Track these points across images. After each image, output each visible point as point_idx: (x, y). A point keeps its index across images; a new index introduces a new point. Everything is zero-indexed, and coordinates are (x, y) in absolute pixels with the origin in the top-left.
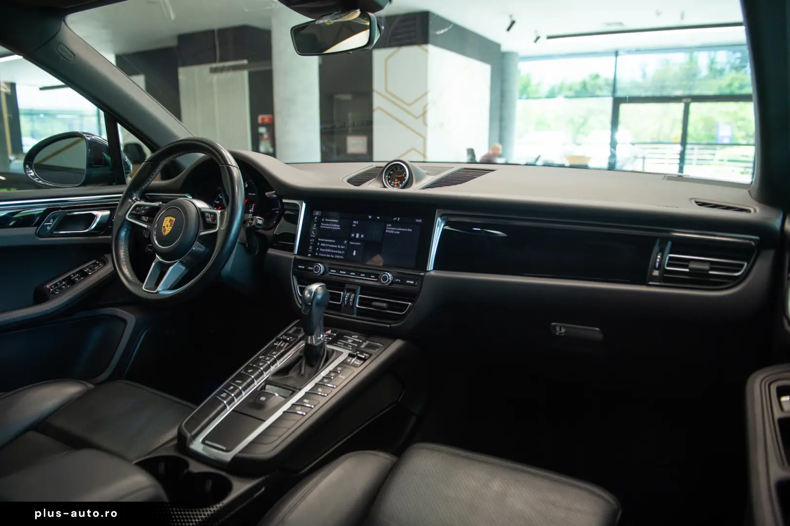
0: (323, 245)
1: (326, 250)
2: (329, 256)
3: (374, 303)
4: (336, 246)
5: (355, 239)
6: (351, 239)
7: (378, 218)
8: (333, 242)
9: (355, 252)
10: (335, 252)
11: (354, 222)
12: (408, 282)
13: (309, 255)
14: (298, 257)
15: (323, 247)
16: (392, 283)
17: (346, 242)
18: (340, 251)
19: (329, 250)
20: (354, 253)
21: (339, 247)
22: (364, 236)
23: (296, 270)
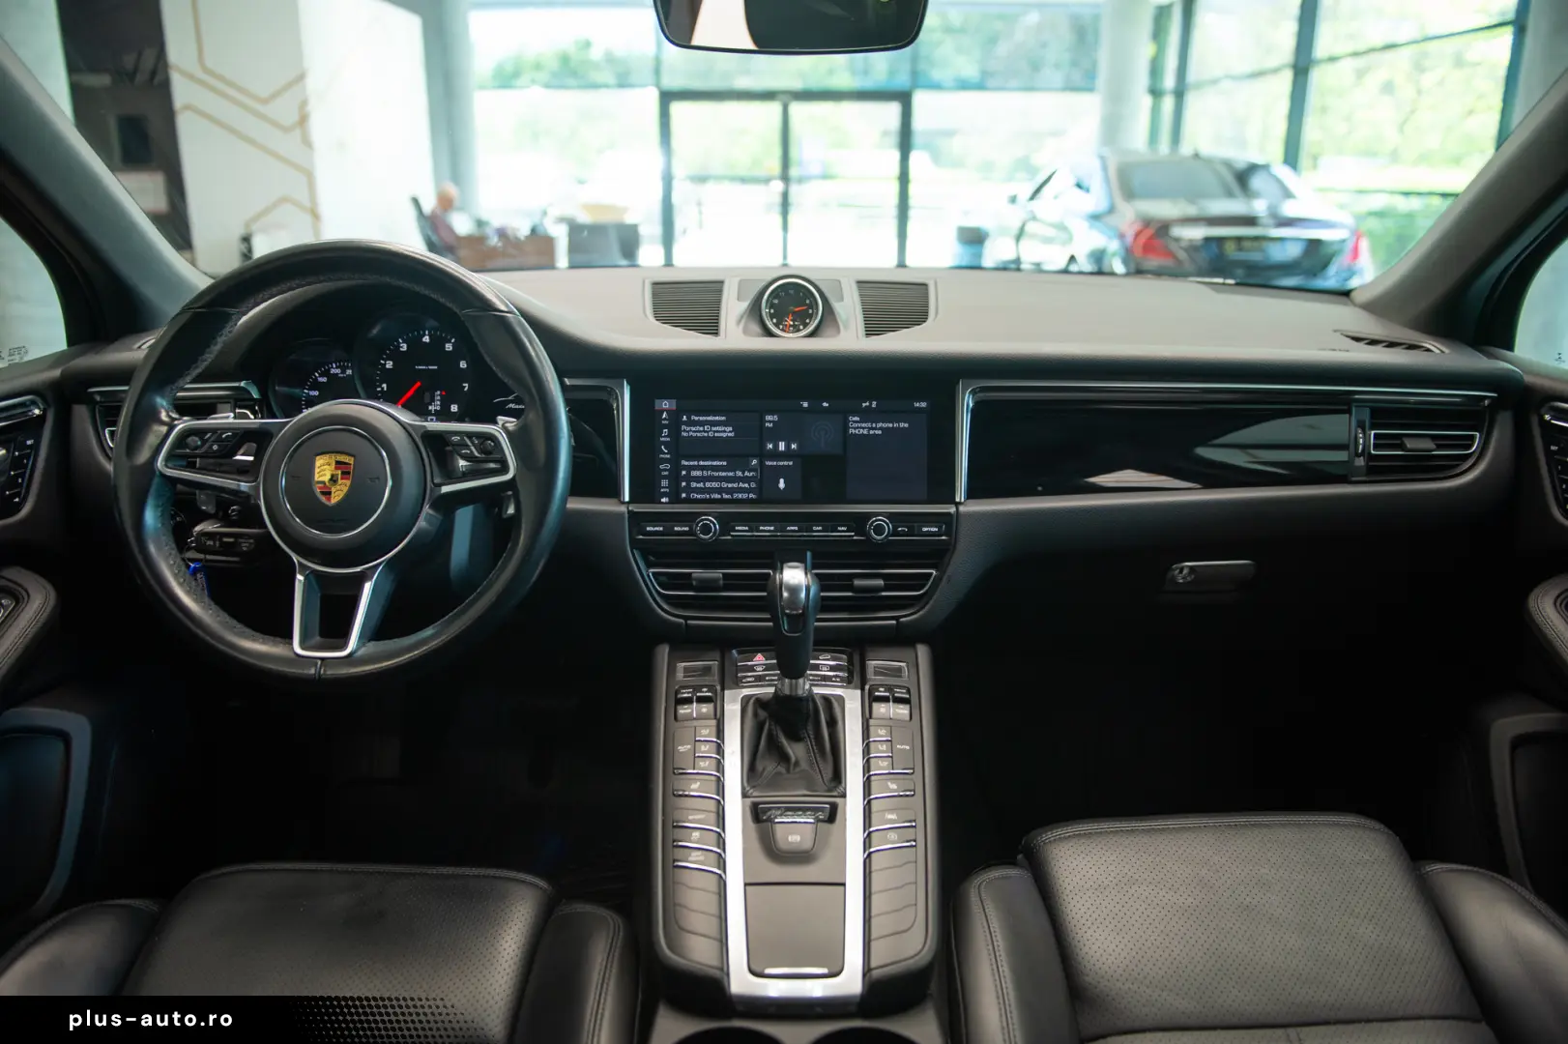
0: (694, 473)
1: (708, 485)
2: (717, 496)
3: (857, 582)
4: (731, 474)
5: (776, 455)
6: (763, 455)
7: (825, 404)
8: (722, 466)
9: (782, 481)
10: (730, 485)
11: (769, 418)
12: (925, 529)
13: (664, 500)
14: (636, 508)
15: (698, 479)
16: (895, 533)
17: (755, 462)
18: (743, 483)
19: (715, 485)
20: (782, 484)
22: (799, 446)
23: (641, 537)
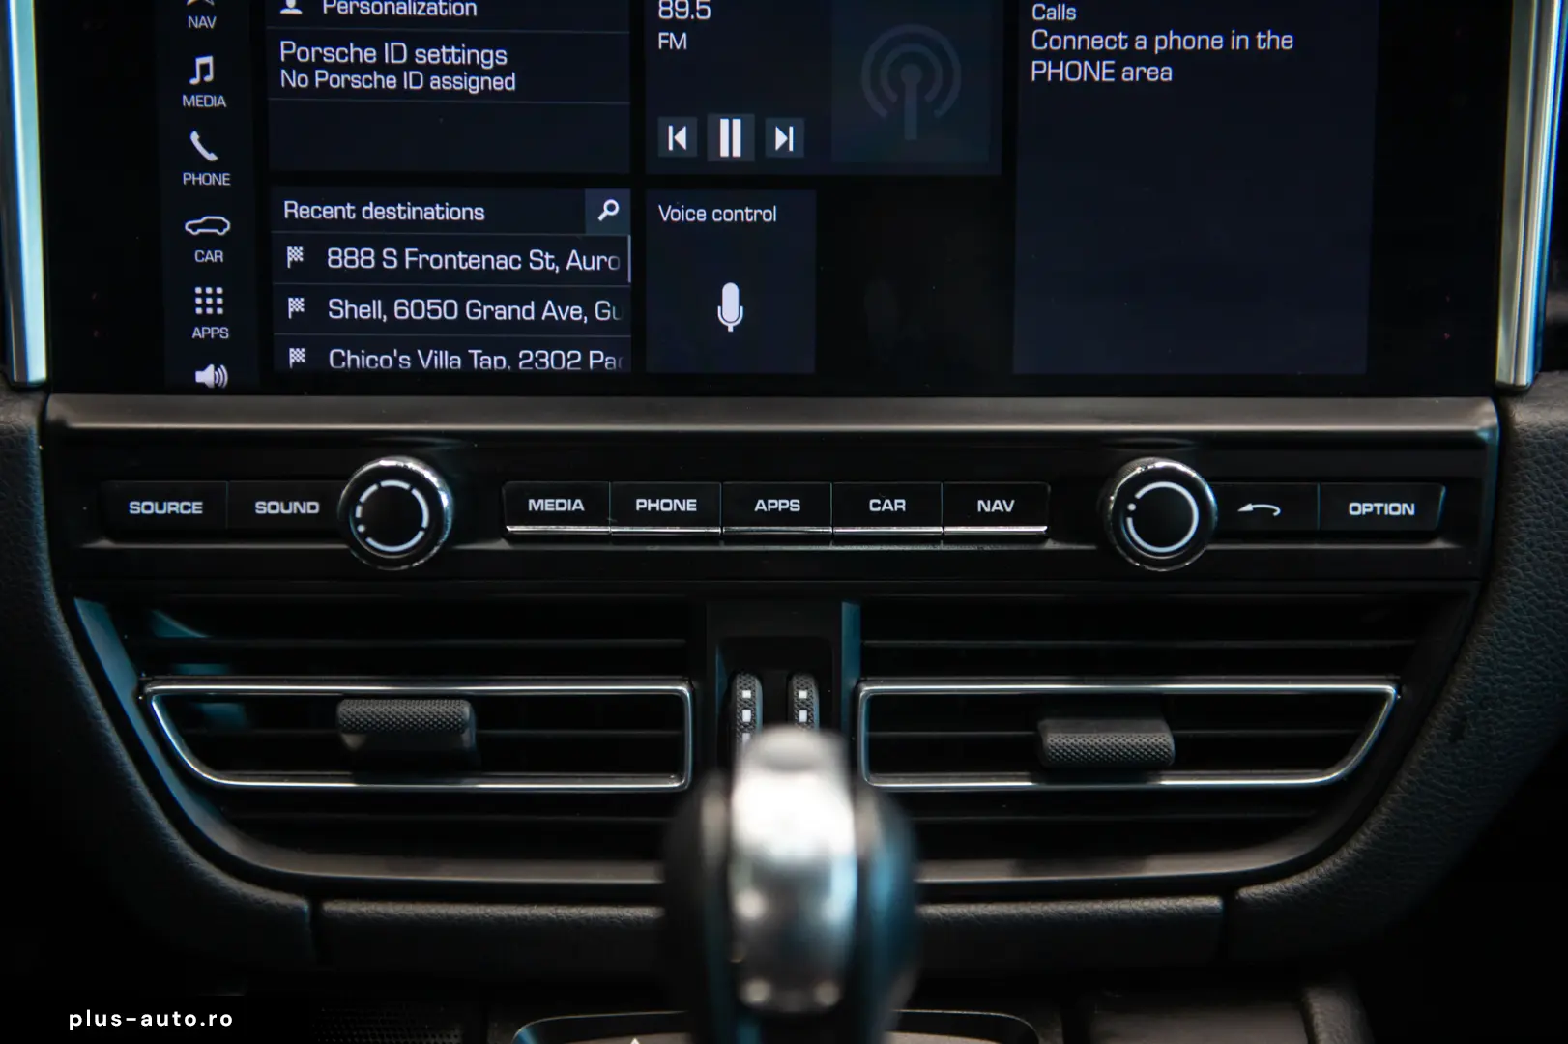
0: (340, 258)
1: (405, 309)
2: (446, 360)
3: (1058, 739)
4: (504, 262)
5: (705, 177)
6: (646, 179)
8: (468, 224)
9: (731, 293)
10: (502, 313)
11: (672, 8)
12: (1360, 509)
13: (206, 376)
14: (79, 413)
15: (358, 285)
16: (1225, 525)
17: (610, 208)
18: (562, 302)
19: (437, 309)
20: (731, 309)
21: (543, 260)
22: (805, 139)
23: (105, 544)
